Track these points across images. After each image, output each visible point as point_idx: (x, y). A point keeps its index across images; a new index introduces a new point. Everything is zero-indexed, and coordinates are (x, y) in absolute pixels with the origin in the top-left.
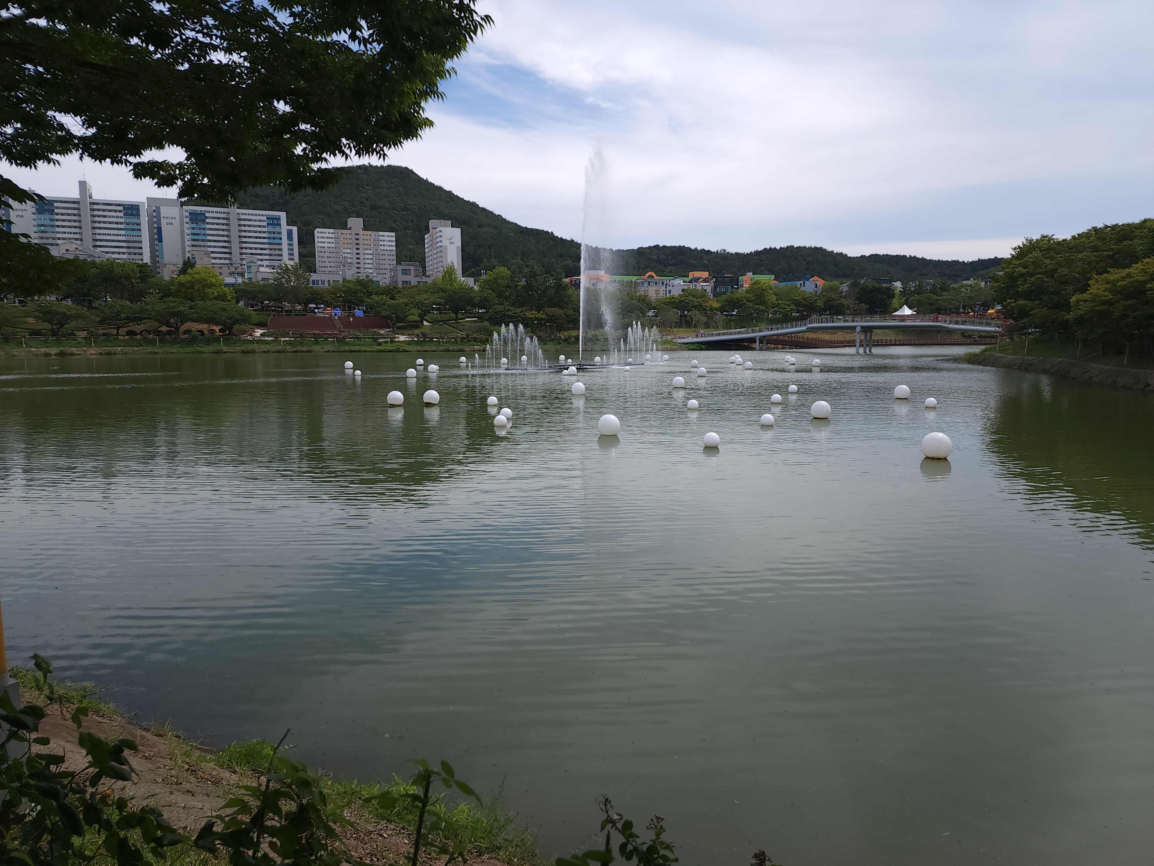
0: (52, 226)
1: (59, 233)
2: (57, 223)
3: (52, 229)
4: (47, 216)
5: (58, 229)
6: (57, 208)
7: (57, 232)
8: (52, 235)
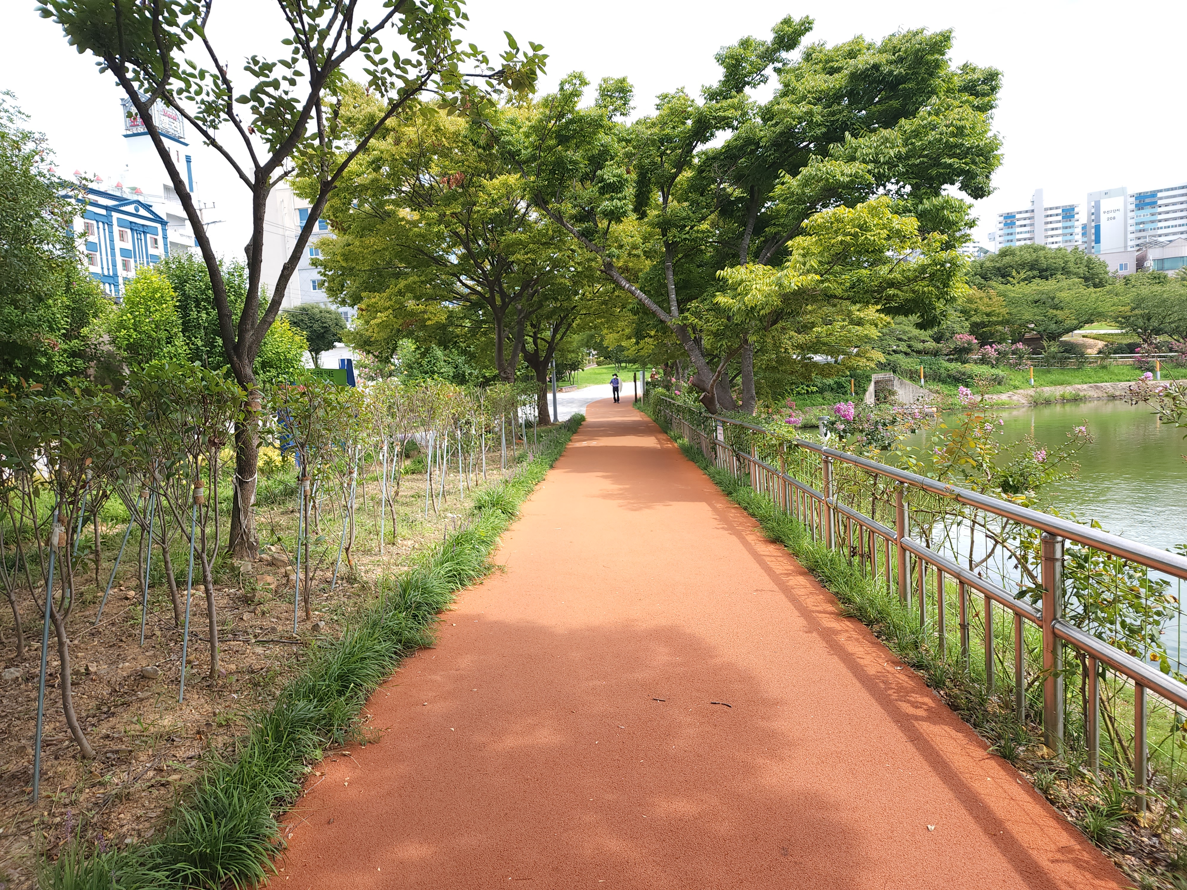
0: (1153, 222)
1: (1161, 228)
2: (1160, 217)
3: (1152, 226)
4: (1148, 211)
5: (1160, 225)
6: (1161, 198)
7: (1158, 228)
8: (1153, 233)
